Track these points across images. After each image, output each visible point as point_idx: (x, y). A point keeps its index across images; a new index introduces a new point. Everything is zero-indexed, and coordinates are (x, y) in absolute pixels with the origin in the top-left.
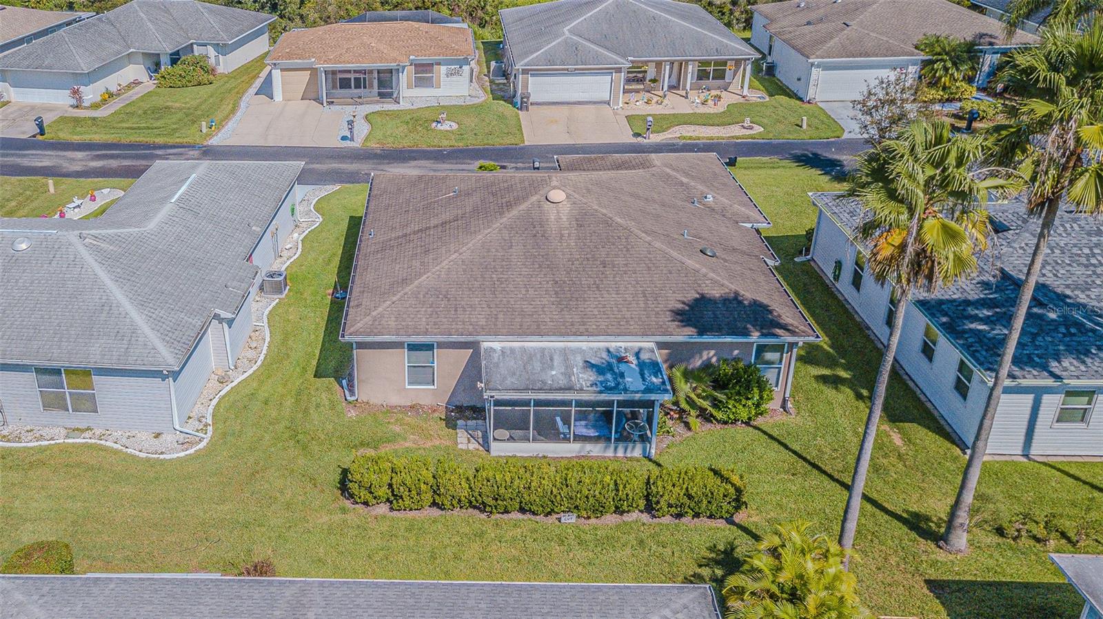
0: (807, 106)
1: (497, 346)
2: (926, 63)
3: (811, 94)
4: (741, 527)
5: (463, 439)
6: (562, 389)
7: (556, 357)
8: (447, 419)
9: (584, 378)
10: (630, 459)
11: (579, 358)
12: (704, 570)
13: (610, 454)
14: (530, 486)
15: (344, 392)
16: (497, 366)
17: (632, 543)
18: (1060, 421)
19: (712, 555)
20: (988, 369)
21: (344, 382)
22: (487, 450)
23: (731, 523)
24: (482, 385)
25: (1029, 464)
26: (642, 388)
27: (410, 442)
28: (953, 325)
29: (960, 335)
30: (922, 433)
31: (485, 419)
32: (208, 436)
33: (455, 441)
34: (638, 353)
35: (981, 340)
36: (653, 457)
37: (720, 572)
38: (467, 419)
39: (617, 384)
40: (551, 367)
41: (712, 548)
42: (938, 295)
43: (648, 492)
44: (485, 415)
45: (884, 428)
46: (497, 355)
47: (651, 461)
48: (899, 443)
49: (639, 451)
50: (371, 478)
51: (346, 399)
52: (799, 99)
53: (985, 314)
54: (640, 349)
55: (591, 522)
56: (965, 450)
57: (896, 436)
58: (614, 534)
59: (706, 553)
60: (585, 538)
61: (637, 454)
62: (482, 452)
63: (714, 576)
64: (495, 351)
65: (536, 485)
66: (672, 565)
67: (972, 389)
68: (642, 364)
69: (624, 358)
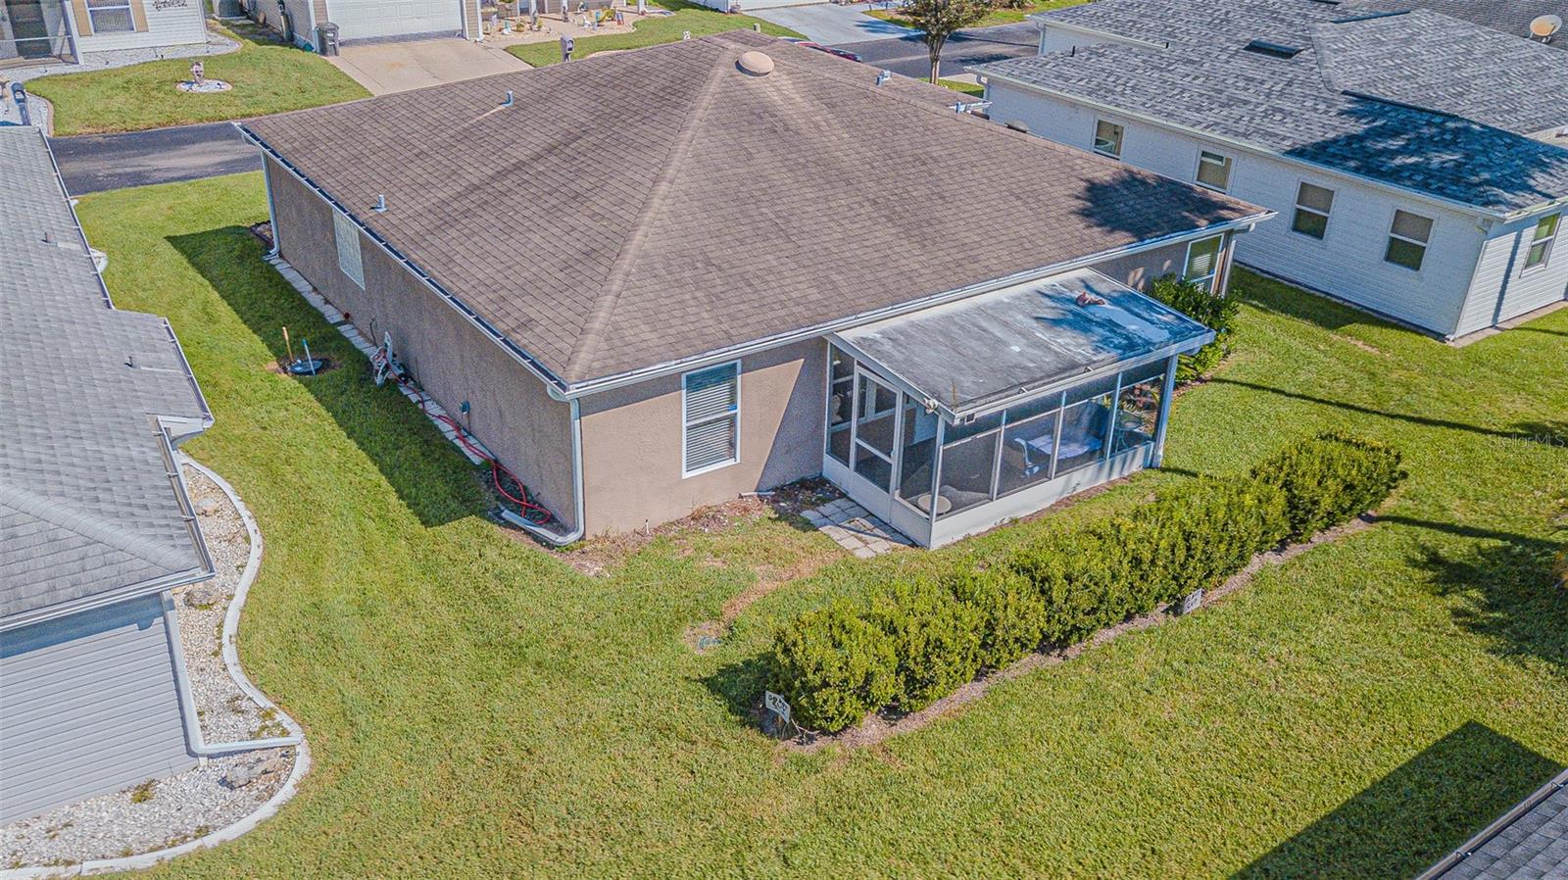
0: (730, 16)
1: (870, 332)
3: (732, 2)
4: (1397, 519)
5: (848, 541)
6: (1065, 370)
7: (984, 324)
8: (782, 516)
9: (1071, 344)
10: (1131, 478)
11: (1020, 317)
12: (1457, 601)
13: (1103, 481)
14: (1137, 562)
15: (528, 533)
16: (914, 364)
17: (1317, 603)
18: (1527, 265)
19: (1429, 574)
20: (1486, 204)
21: (506, 514)
22: (914, 545)
23: (1370, 520)
24: (933, 402)
25: (1509, 335)
26: (1166, 334)
27: (765, 580)
28: (1372, 167)
29: (1395, 176)
30: (1376, 332)
31: (843, 495)
32: (296, 736)
33: (841, 549)
34: (1088, 287)
35: (1430, 174)
36: (1161, 462)
37: (1474, 593)
38: (814, 505)
39: (1127, 338)
40: (999, 341)
41: (1412, 562)
42: (1303, 139)
43: (1292, 504)
44: (835, 489)
45: (1336, 338)
46: (888, 347)
47: (1163, 470)
48: (1375, 351)
49: (1139, 460)
50: (861, 662)
51: (550, 546)
52: (717, 10)
53: (1396, 143)
54: (1083, 281)
55: (1215, 595)
56: (1440, 337)
57: (1360, 344)
58: (1272, 599)
59: (1418, 574)
60: (1248, 623)
61: (1136, 466)
62: (910, 551)
63: (1478, 602)
64: (875, 341)
65: (1147, 556)
66: (1410, 611)
67: (1435, 248)
68: (1115, 301)
69: (1081, 298)
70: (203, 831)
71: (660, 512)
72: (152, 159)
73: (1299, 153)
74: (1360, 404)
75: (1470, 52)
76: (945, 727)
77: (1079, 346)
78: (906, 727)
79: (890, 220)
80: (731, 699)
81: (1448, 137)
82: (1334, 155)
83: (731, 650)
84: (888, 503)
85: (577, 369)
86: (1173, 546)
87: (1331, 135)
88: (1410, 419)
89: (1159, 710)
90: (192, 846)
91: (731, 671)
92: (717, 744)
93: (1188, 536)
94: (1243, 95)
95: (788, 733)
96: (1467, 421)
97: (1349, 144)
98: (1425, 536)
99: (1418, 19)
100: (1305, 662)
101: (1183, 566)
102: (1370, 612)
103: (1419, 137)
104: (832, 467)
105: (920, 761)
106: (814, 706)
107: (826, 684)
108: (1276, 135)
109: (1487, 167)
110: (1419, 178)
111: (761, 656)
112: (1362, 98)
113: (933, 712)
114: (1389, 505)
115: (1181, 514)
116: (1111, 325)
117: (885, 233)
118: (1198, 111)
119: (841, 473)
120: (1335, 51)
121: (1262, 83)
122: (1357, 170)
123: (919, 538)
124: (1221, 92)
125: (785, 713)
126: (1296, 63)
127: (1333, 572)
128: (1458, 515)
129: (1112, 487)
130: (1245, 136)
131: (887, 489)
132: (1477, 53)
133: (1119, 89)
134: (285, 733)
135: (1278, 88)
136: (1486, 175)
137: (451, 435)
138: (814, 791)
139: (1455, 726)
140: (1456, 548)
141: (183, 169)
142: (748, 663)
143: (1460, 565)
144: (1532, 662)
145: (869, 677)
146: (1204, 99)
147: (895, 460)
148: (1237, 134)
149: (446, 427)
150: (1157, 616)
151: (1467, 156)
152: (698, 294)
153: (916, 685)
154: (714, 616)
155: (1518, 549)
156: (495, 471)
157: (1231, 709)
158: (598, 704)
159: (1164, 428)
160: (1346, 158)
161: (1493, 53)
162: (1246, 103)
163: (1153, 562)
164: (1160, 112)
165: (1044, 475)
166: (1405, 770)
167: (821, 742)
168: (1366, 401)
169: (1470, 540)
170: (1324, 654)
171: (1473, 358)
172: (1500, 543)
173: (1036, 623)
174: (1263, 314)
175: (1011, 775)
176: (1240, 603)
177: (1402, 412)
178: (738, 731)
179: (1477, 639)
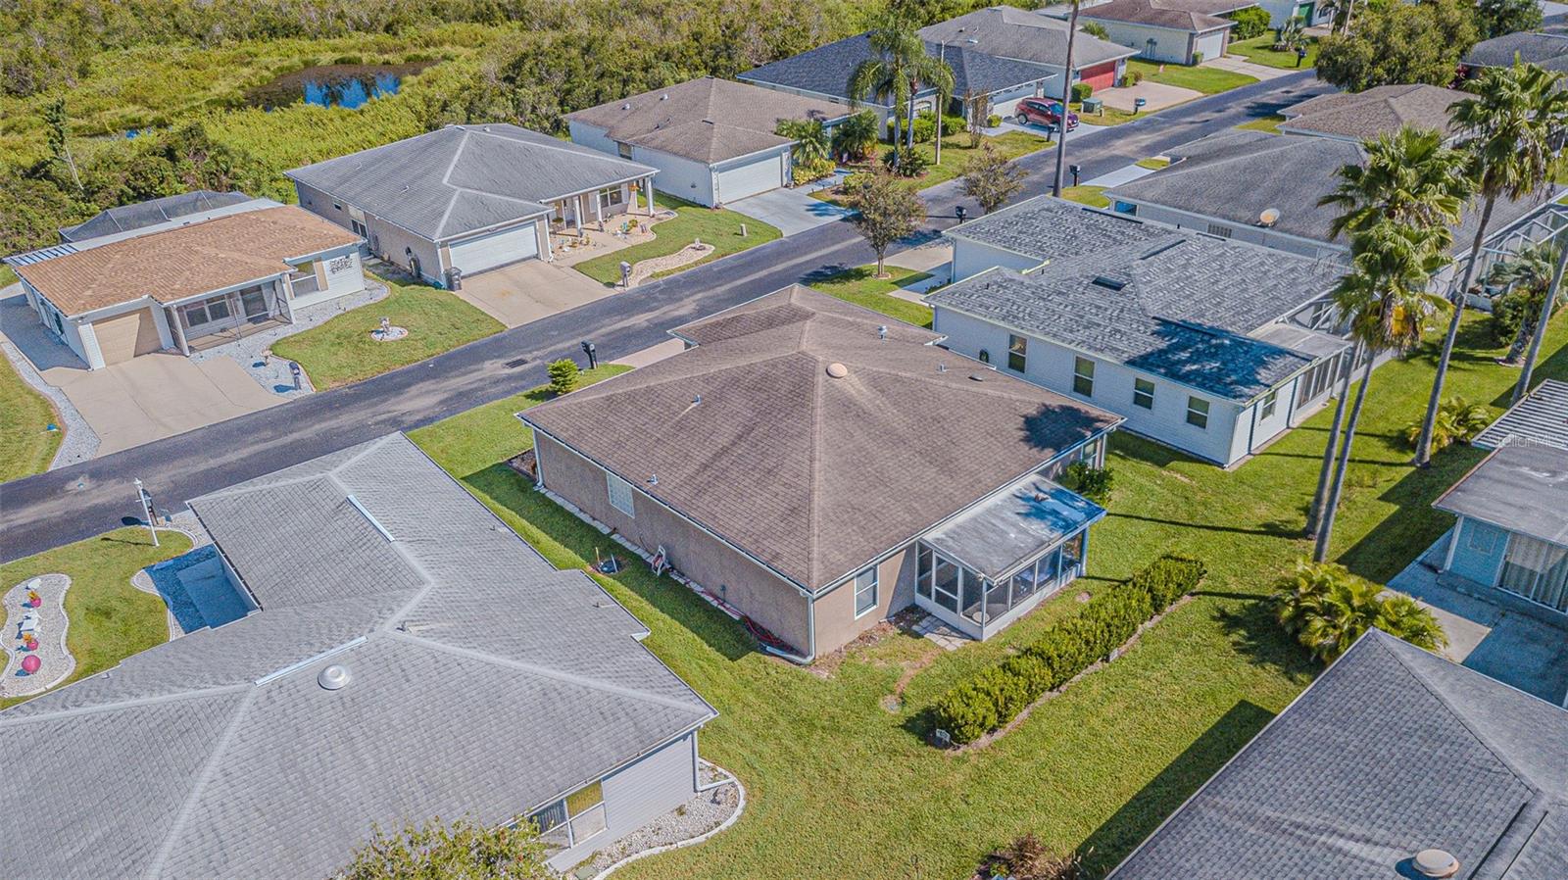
0: (717, 211)
1: (939, 534)
2: (794, 149)
3: (716, 201)
4: (1205, 593)
5: (942, 642)
6: (1039, 546)
7: (993, 521)
8: (905, 632)
9: (1038, 529)
10: (1071, 585)
11: (1009, 514)
12: (1234, 637)
13: (1057, 589)
14: (1087, 642)
15: (784, 658)
16: (968, 553)
17: (1171, 647)
18: (1263, 418)
19: (1221, 623)
20: (1235, 397)
21: (768, 648)
22: (974, 639)
23: (1192, 595)
24: (983, 575)
25: (1258, 458)
26: (1083, 515)
27: (908, 670)
28: (1174, 373)
29: (1186, 378)
30: (1186, 466)
31: (929, 614)
32: (732, 778)
33: (939, 647)
34: (1038, 489)
35: (1205, 377)
36: (1084, 573)
37: (1242, 632)
38: (916, 622)
39: (1064, 520)
40: (1003, 531)
41: (1214, 618)
42: (1135, 353)
43: (1153, 598)
44: (924, 611)
45: (1165, 473)
46: (950, 543)
47: (1087, 578)
48: (1186, 480)
49: (1074, 574)
50: (981, 711)
51: (799, 664)
52: (704, 206)
53: (1184, 355)
54: (1034, 484)
55: (1123, 648)
56: (1221, 465)
57: (1178, 476)
58: (1150, 647)
59: (1216, 625)
60: (1141, 662)
61: (1072, 578)
62: (973, 643)
63: (1244, 637)
64: (943, 540)
65: (1092, 639)
66: (1214, 646)
67: (1212, 416)
68: (1053, 496)
69: (1037, 497)
70: (717, 824)
71: (846, 639)
72: (393, 405)
73: (1131, 363)
74: (1182, 521)
75: (1222, 267)
76: (1016, 734)
77: (1042, 529)
78: (998, 735)
79: (931, 463)
80: (917, 734)
81: (1213, 350)
82: (1152, 364)
83: (907, 709)
84: (958, 618)
85: (815, 582)
86: (1102, 632)
87: (1149, 350)
88: (1208, 528)
89: (1108, 711)
90: (716, 830)
91: (910, 720)
92: (919, 756)
93: (1109, 625)
94: (1096, 320)
95: (946, 746)
96: (1237, 526)
97: (1160, 356)
98: (1219, 601)
99: (1191, 245)
100: (1169, 679)
101: (1109, 641)
102: (1196, 649)
103: (1197, 350)
104: (921, 599)
105: (1009, 752)
106: (962, 733)
107: (966, 724)
108: (1118, 350)
109: (1235, 371)
110: (1199, 380)
111: (923, 711)
112: (1165, 323)
113: (1008, 726)
114: (1202, 585)
115: (1103, 614)
116: (1055, 513)
117: (931, 472)
118: (1071, 332)
119: (929, 604)
120: (1145, 283)
121: (1106, 309)
122: (1166, 375)
123: (976, 635)
124: (1082, 317)
125: (947, 737)
126: (1124, 294)
127: (1177, 628)
128: (1233, 587)
129: (1063, 592)
130: (1102, 351)
131: (955, 611)
132: (1227, 268)
133: (1021, 315)
134: (726, 777)
135: (1115, 314)
136: (1234, 378)
137: (715, 603)
138: (968, 771)
139: (1236, 703)
140: (1233, 607)
141: (418, 411)
142: (917, 715)
143: (1235, 617)
144: (1268, 666)
145: (984, 718)
146: (1073, 322)
147: (959, 598)
148: (1096, 350)
149: (709, 599)
150: (1099, 665)
151: (1223, 363)
152: (855, 528)
153: (1003, 718)
154: (892, 692)
155: (1262, 604)
156: (747, 622)
157: (1139, 708)
158: (858, 743)
159: (1085, 557)
160: (1159, 367)
161: (1236, 265)
162: (1099, 325)
163: (1095, 642)
164: (1048, 333)
165: (1030, 592)
166: (1216, 727)
167: (963, 748)
168: (1183, 518)
169: (1239, 601)
170: (1176, 675)
171: (1239, 479)
172: (1253, 601)
173: (1049, 680)
174: (1123, 461)
175: (1050, 752)
176: (1135, 652)
177: (1203, 523)
178: (925, 748)
179: (1244, 657)
